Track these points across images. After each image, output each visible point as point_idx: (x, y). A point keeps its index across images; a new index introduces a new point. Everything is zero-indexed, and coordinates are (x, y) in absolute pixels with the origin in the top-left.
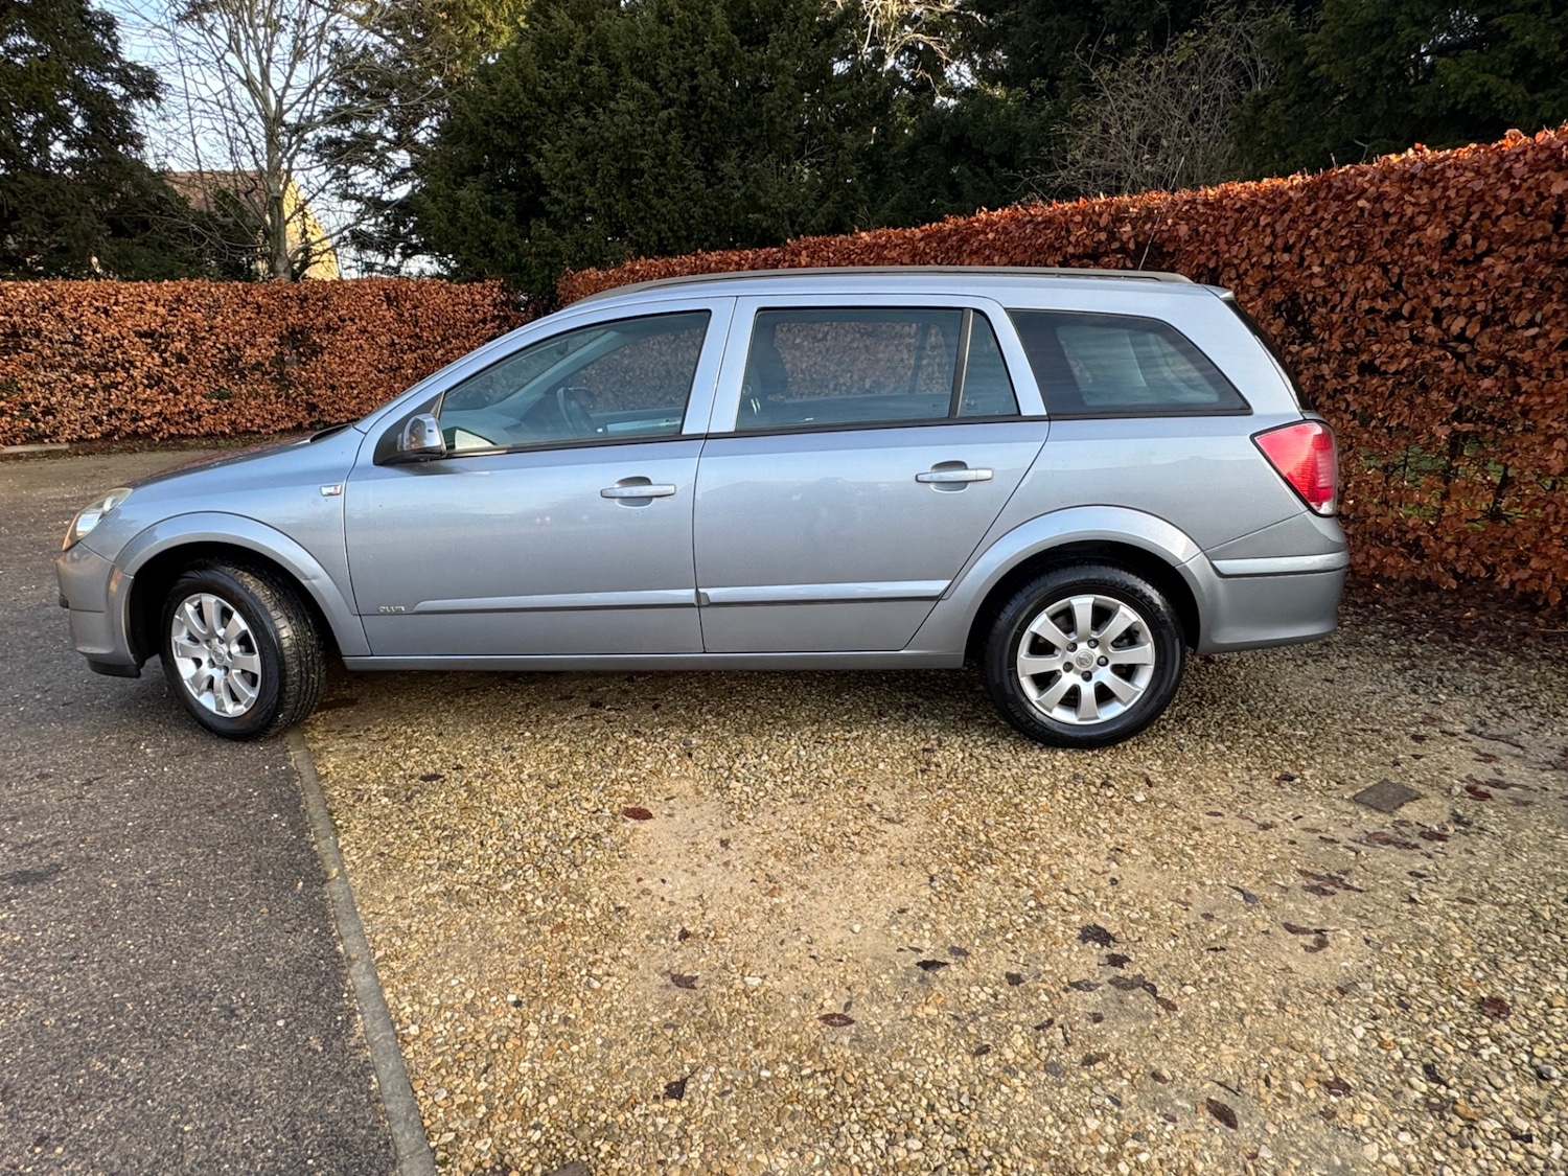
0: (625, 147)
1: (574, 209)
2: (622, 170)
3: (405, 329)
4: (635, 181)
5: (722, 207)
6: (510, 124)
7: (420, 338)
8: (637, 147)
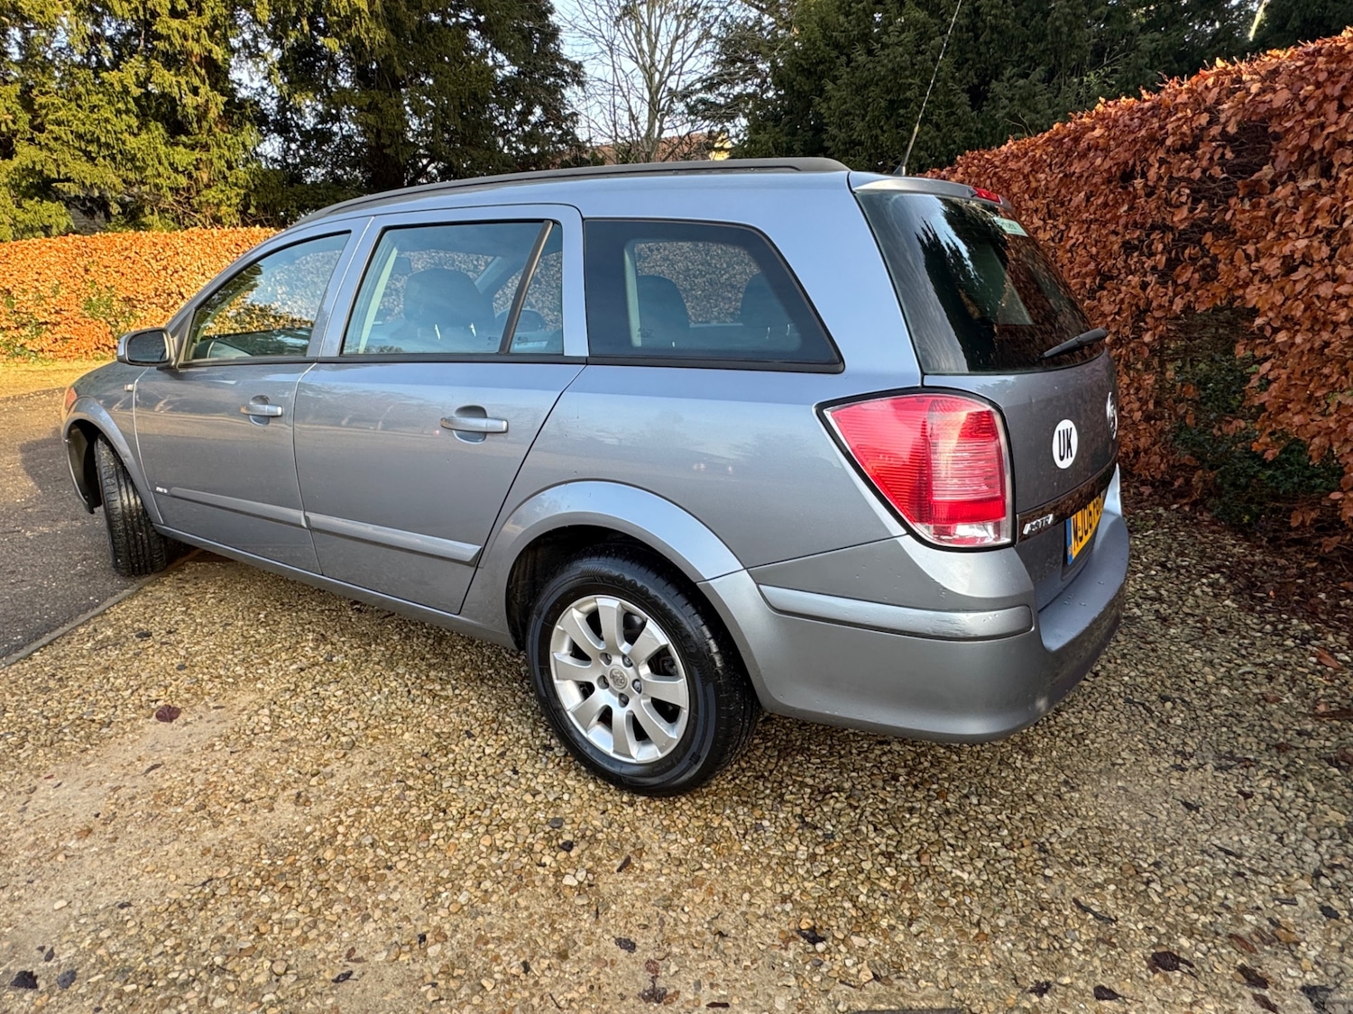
0: (895, 78)
1: (845, 144)
2: (891, 102)
3: (698, 257)
4: (902, 111)
5: (987, 130)
6: (808, 70)
7: (710, 265)
8: (907, 77)
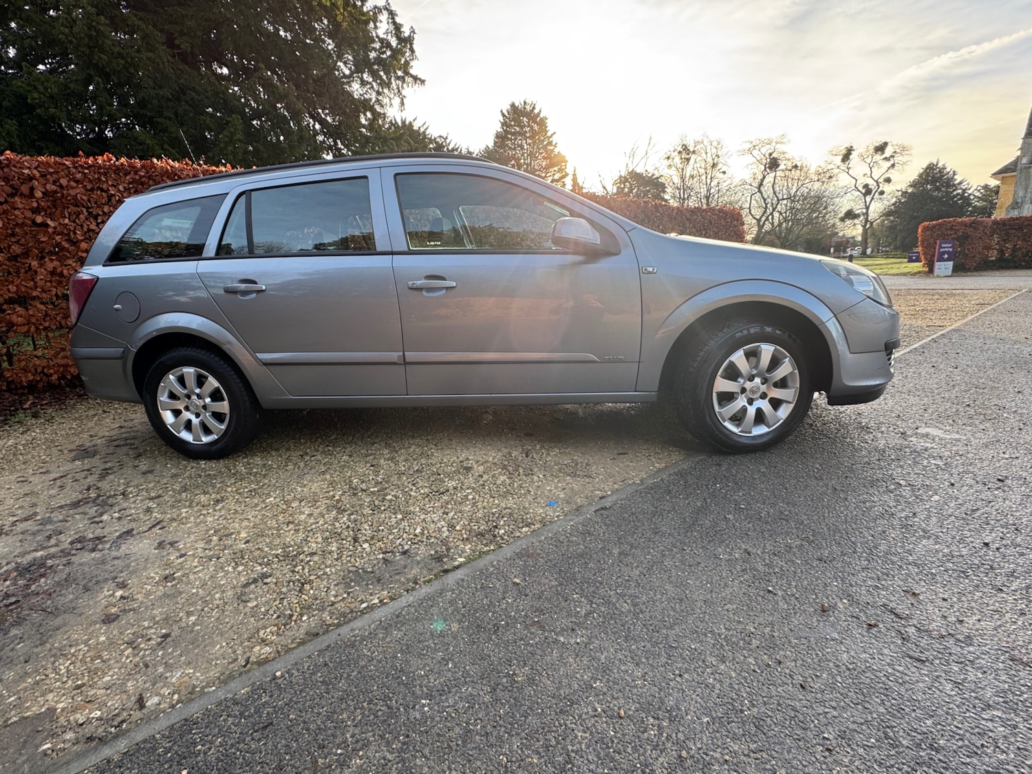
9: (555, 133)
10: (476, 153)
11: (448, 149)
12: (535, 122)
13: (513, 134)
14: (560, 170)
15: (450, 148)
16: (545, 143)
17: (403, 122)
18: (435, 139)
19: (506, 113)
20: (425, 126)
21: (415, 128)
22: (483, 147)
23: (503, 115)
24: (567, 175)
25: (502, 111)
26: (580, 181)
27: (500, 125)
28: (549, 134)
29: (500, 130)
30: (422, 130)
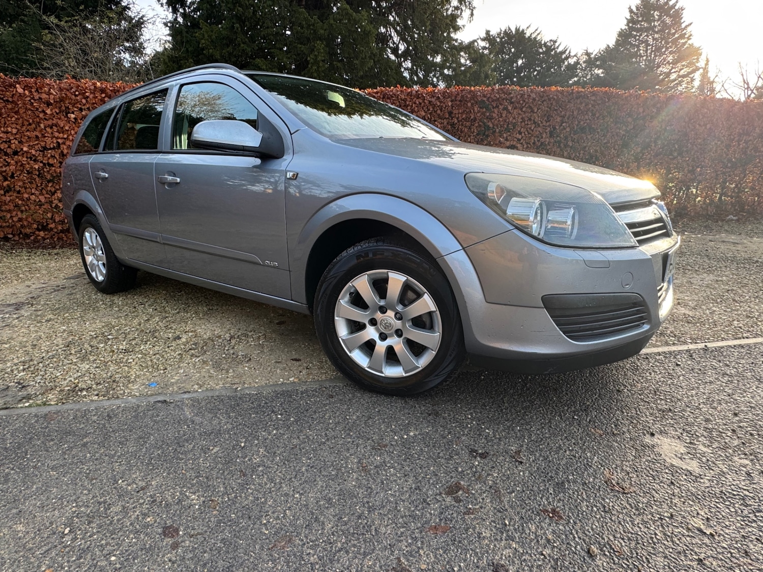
9: (691, 24)
10: (594, 54)
11: (556, 52)
12: (668, 15)
13: (637, 30)
14: (690, 64)
15: (558, 51)
16: (676, 36)
17: (517, 30)
18: (545, 43)
19: (634, 9)
20: (537, 32)
21: (527, 35)
22: (603, 47)
23: (631, 11)
24: (698, 69)
25: (630, 8)
26: (711, 75)
27: (625, 22)
28: (683, 26)
29: (624, 27)
30: (533, 36)
